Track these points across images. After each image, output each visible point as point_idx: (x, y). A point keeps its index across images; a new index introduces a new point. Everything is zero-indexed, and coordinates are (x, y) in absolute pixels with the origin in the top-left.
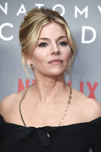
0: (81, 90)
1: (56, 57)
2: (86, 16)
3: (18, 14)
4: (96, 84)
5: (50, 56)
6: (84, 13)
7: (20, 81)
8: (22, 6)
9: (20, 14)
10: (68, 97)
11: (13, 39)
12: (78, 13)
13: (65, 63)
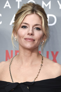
0: (48, 57)
1: (30, 37)
2: (50, 8)
3: (5, 7)
4: (57, 53)
5: (26, 35)
6: (49, 5)
7: (7, 52)
8: (7, 2)
9: (6, 7)
10: (41, 62)
11: (2, 24)
12: (44, 5)
13: (36, 42)
